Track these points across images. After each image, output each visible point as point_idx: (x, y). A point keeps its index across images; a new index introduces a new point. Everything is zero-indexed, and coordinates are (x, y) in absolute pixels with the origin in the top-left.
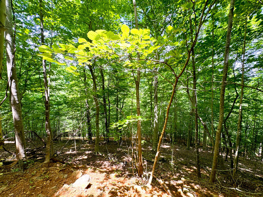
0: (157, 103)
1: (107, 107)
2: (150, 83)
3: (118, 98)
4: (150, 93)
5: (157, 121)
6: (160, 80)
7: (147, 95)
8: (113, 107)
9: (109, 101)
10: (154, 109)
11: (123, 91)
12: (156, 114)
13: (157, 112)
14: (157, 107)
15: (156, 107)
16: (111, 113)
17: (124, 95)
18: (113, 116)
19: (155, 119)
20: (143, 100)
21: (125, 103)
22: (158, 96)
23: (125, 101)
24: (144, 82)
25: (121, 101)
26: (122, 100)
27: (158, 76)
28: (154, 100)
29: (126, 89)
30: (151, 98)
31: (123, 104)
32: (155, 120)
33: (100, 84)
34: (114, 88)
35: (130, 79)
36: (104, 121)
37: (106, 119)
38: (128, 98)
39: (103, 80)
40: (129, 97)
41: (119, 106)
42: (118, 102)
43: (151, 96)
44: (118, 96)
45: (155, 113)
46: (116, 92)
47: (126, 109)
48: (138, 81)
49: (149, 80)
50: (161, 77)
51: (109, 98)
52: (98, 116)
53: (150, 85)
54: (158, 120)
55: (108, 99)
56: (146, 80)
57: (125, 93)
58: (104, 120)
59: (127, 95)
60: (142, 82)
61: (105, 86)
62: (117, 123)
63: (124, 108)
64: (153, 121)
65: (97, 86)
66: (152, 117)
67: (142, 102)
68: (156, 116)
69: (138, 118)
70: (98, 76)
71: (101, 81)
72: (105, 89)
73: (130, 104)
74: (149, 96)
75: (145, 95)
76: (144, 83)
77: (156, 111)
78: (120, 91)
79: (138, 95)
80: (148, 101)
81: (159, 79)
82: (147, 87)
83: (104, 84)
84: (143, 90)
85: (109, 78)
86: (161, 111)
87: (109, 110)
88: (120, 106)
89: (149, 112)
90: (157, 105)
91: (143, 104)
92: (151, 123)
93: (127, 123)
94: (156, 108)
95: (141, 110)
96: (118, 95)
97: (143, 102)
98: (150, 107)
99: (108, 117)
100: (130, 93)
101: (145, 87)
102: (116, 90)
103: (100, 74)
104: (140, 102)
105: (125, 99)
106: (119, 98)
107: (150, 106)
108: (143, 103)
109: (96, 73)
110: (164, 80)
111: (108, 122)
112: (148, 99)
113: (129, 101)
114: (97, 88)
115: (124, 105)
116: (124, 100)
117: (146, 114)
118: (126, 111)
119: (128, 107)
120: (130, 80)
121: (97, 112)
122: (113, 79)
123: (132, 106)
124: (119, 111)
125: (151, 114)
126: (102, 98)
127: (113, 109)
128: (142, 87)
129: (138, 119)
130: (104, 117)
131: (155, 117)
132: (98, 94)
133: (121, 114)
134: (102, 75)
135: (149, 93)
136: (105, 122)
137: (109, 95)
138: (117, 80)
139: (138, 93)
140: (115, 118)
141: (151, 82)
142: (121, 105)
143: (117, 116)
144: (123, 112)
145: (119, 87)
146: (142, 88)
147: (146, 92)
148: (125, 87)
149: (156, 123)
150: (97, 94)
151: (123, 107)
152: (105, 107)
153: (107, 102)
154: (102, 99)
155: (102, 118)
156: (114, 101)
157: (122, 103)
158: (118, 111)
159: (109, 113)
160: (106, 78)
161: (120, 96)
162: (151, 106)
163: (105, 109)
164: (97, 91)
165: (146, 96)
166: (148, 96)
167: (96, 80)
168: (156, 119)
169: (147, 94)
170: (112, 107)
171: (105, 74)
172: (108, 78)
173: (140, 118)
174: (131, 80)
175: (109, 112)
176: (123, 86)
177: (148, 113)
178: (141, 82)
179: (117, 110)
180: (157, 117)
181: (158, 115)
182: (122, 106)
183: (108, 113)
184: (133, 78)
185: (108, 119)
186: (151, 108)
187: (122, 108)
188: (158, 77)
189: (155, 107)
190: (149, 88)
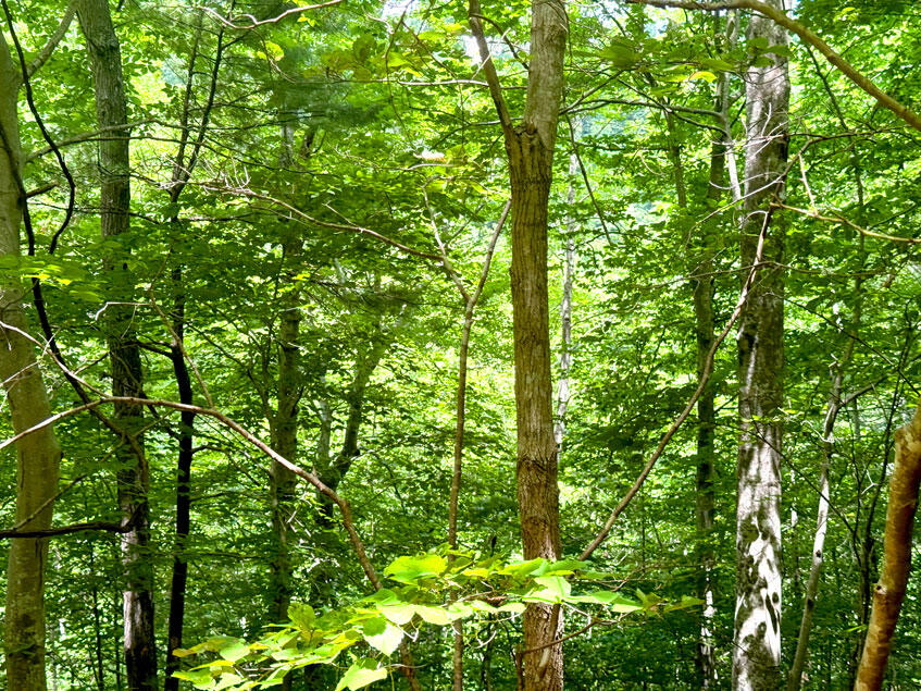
0: (772, 404)
1: (160, 446)
2: (698, 155)
3: (293, 335)
4: (699, 289)
5: (773, 642)
6: (815, 123)
7: (650, 308)
8: (229, 448)
9: (181, 372)
10: (733, 483)
11: (363, 252)
12: (757, 547)
13: (774, 522)
14: (781, 463)
15: (763, 464)
16: (212, 530)
17: (375, 302)
18: (229, 560)
19: (746, 612)
20: (599, 370)
21: (385, 399)
22: (791, 324)
23: (380, 375)
24: (619, 153)
25: (331, 378)
26: (348, 364)
27: (794, 79)
28: (741, 376)
29: (390, 229)
30: (706, 342)
31: (356, 418)
32: (749, 628)
33: (70, 156)
34: (243, 218)
35: (445, 106)
36: (119, 630)
37: (144, 601)
38: (421, 343)
39: (117, 121)
40: (438, 327)
41: (306, 440)
42: (288, 392)
43: (710, 318)
44: (293, 319)
45: (750, 534)
46: (269, 269)
47: (393, 480)
48: (536, 121)
49: (679, 124)
50: (840, 84)
51: (190, 341)
52: (40, 554)
53: (697, 184)
54: (788, 626)
55: (177, 355)
56: (642, 126)
57: (386, 280)
58: (119, 610)
59: (402, 300)
60: (592, 147)
61: (137, 192)
62: (274, 644)
63: (364, 460)
64: (726, 639)
65: (30, 186)
66: (716, 582)
67: (593, 391)
68: (764, 571)
69: (526, 584)
70: (46, 57)
71: (92, 128)
72: (136, 223)
73: (446, 418)
74: (684, 326)
75: (624, 309)
76: (617, 161)
77: (762, 515)
78: (322, 257)
79: (531, 302)
80: (662, 386)
81: (806, 110)
82: (654, 214)
83: (121, 156)
84: (600, 244)
85: (189, 93)
86: (823, 506)
87: (185, 494)
88: (324, 446)
89: (682, 519)
90: (779, 430)
91: (606, 421)
92: (701, 660)
93: (388, 642)
94: (767, 475)
95: (567, 494)
96: (293, 298)
97: (606, 398)
98: (684, 464)
99: (164, 574)
100: (439, 283)
101: (631, 209)
102: (272, 235)
103: (73, 40)
104: (566, 392)
105: (376, 356)
106: (314, 334)
107: (690, 449)
108: (603, 409)
109: (20, 27)
110: (870, 123)
111: (161, 634)
112: (671, 363)
113: (428, 379)
114: (34, 206)
115: (368, 431)
116: (366, 368)
117: (645, 550)
118: (391, 498)
119: (417, 453)
120: (443, 119)
121: (25, 509)
122: (239, 109)
123: (463, 439)
124: (307, 495)
125: (703, 553)
126: (92, 331)
127: (228, 473)
128: (597, 207)
129: (530, 597)
130: (115, 571)
131: (752, 584)
132: (43, 278)
133: (328, 544)
134: (105, 53)
135: (678, 281)
136: (127, 639)
137: (179, 298)
138: (286, 119)
139: (529, 279)
140: (248, 593)
141: (705, 154)
142: (326, 430)
143: (279, 561)
144: (359, 514)
145: (310, 206)
146: (594, 222)
147: (640, 268)
148: (389, 200)
149: (765, 656)
150: (37, 288)
151: (351, 449)
152: (131, 449)
153: (162, 389)
154: (93, 350)
155: (93, 586)
156: (245, 371)
157: (344, 405)
158: (291, 497)
159: (183, 524)
160: (149, 87)
161: (318, 317)
162: (704, 442)
163: (134, 473)
164: (31, 240)
165: (645, 324)
166: (668, 318)
167: (26, 115)
168: (761, 615)
169: (646, 293)
170: (215, 447)
171: (133, 41)
172: (181, 87)
173: (552, 588)
174: (460, 116)
175: (184, 507)
176: (362, 194)
177: (668, 533)
178: (576, 149)
179: (282, 483)
180: (774, 584)
181: (789, 561)
182: (339, 437)
183: (162, 528)
184: (477, 103)
185: (165, 594)
186: (704, 469)
187: (343, 467)
188: (797, 91)
189: (745, 463)
190: (680, 225)
